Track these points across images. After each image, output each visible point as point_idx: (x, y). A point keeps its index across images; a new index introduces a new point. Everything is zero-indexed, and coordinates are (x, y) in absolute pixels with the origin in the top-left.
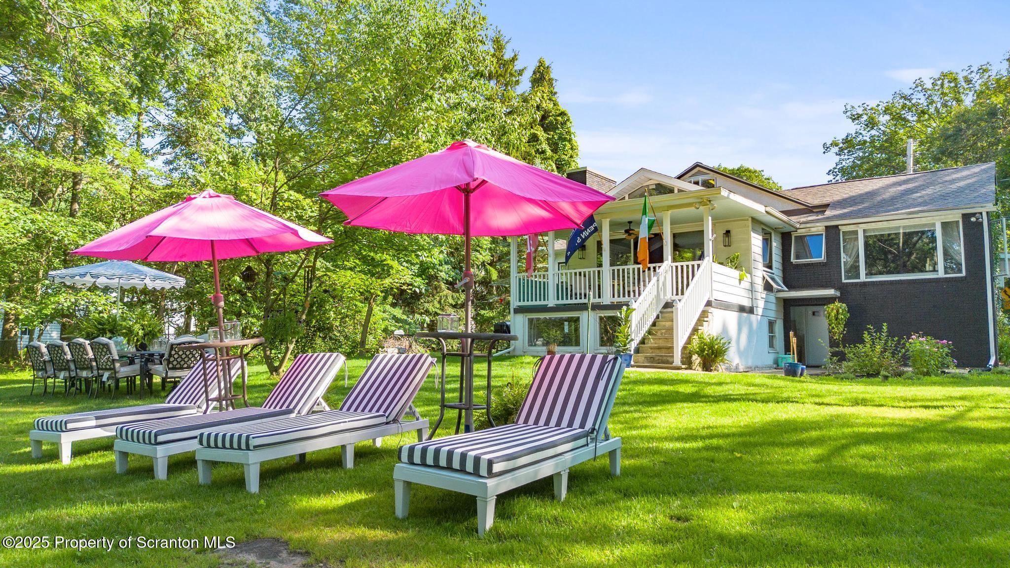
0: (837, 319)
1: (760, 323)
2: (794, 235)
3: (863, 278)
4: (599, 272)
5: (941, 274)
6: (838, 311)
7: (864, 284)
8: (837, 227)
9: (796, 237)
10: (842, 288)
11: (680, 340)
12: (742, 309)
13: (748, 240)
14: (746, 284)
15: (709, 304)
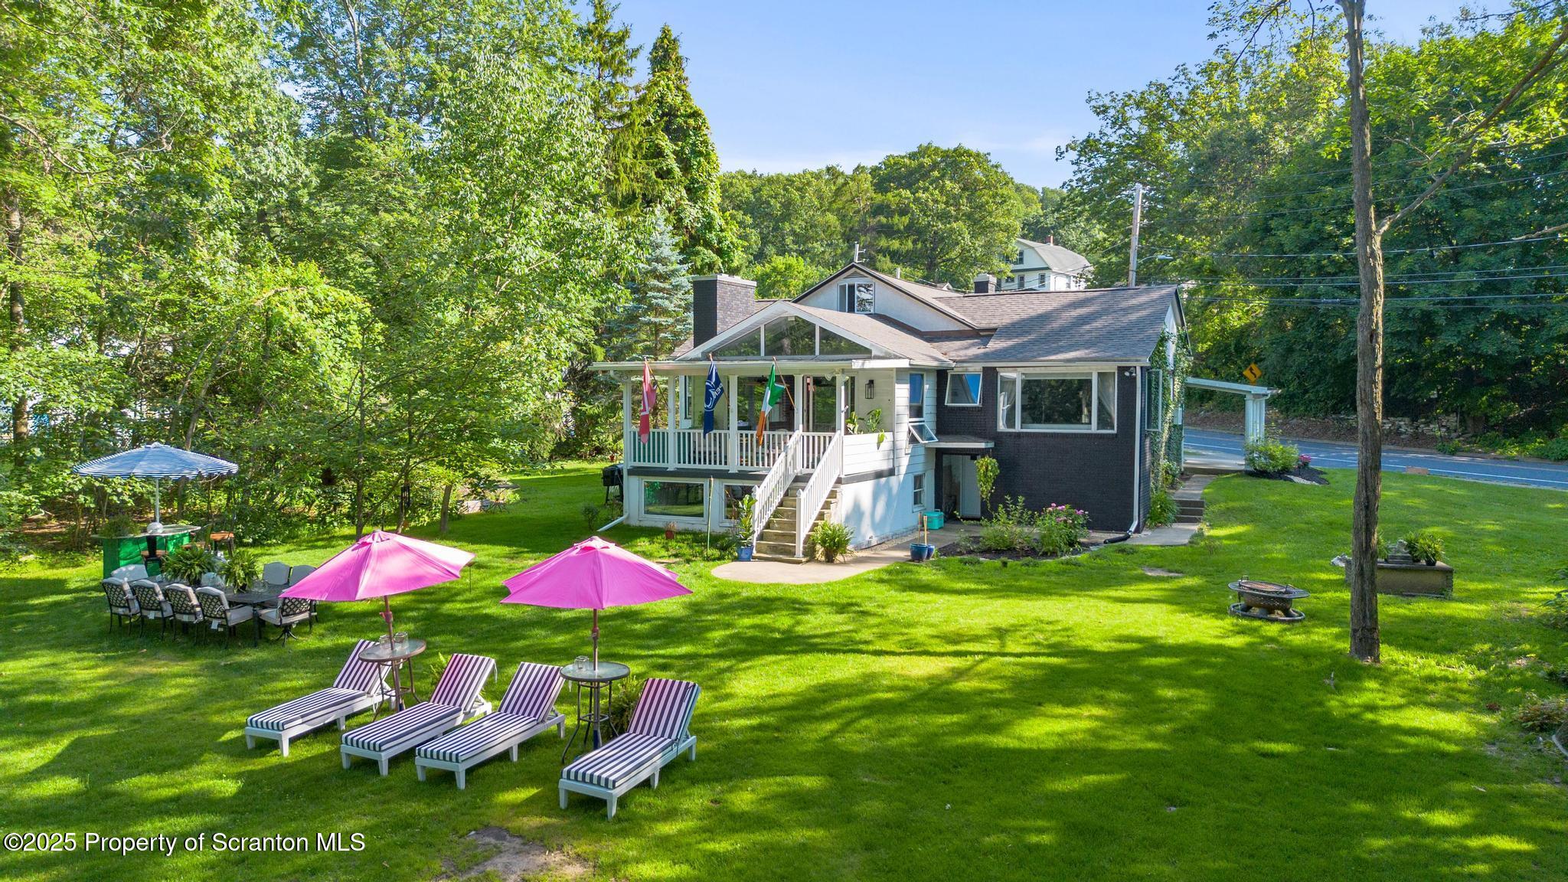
0: (985, 476)
1: (902, 486)
2: (950, 373)
3: (1018, 428)
4: (725, 435)
5: (1094, 429)
6: (987, 468)
7: (1019, 435)
8: (995, 368)
9: (952, 376)
10: (998, 438)
11: (803, 531)
12: (879, 475)
13: (892, 393)
14: (886, 445)
15: (839, 481)
